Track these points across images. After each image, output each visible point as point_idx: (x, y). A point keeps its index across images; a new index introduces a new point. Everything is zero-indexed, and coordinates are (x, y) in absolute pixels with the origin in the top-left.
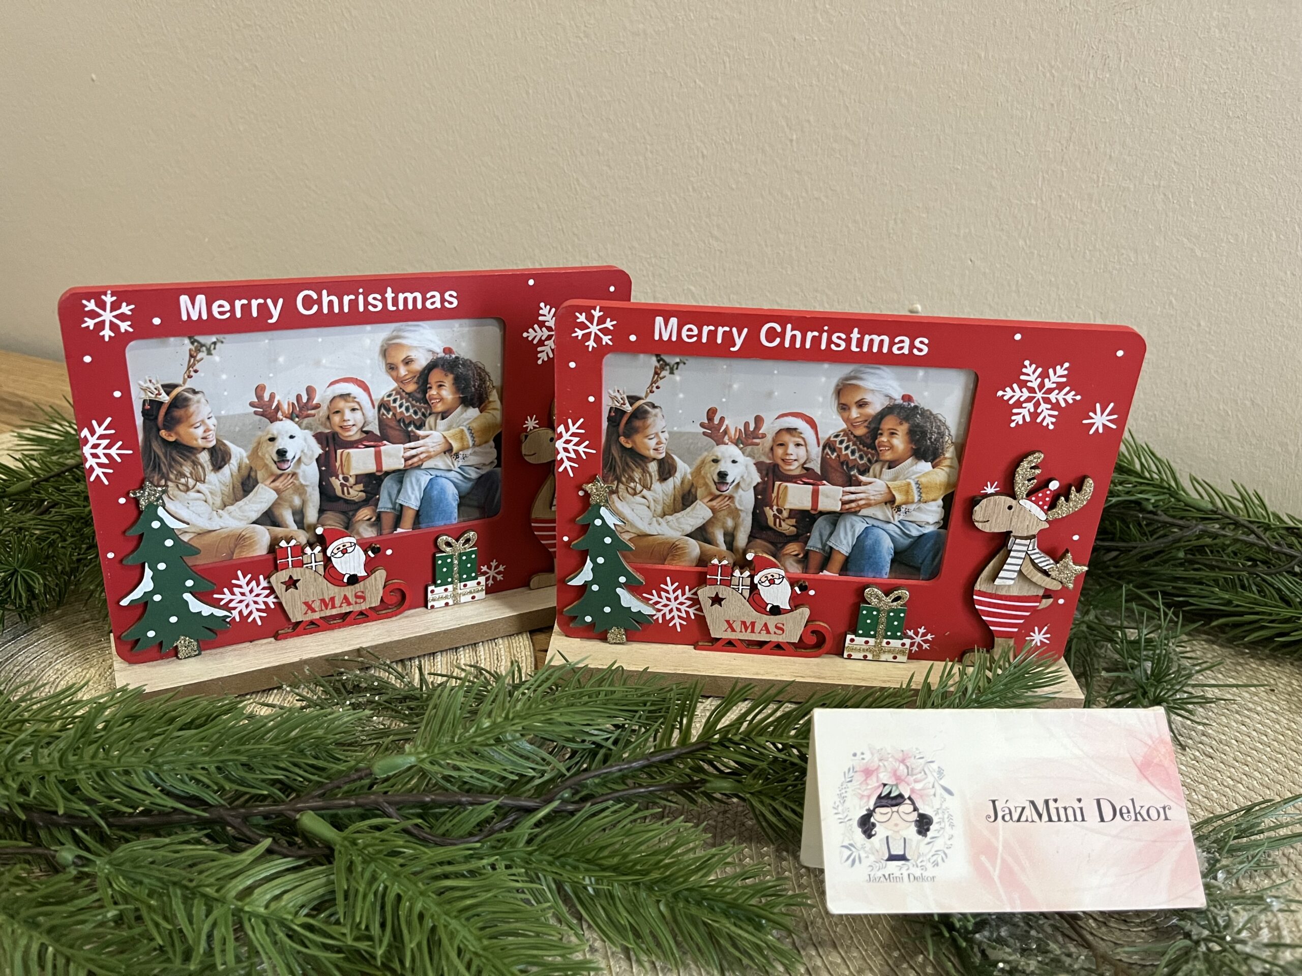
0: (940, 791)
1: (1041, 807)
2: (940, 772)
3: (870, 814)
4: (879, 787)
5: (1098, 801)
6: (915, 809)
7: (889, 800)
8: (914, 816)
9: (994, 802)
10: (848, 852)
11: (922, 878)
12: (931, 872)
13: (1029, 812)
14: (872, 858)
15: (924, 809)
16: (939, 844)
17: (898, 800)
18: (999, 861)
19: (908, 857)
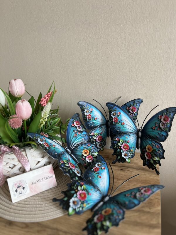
0: (25, 183)
1: (38, 181)
2: (25, 181)
3: (17, 189)
5: (45, 178)
6: (22, 187)
7: (19, 187)
8: (22, 188)
9: (32, 183)
11: (24, 195)
12: (25, 193)
13: (37, 182)
15: (24, 186)
16: (26, 190)
17: (20, 186)
18: (33, 189)
19: (22, 193)
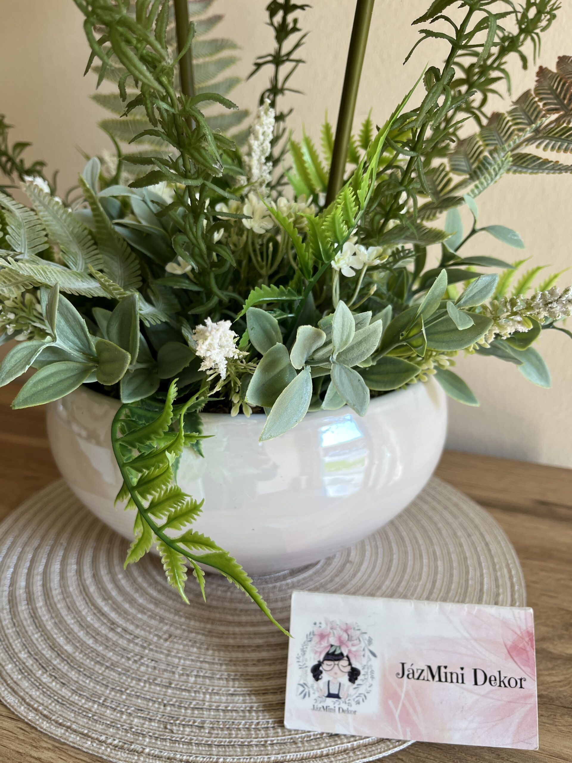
0: (368, 653)
2: (370, 641)
3: (320, 664)
4: (327, 647)
5: (475, 671)
6: (350, 664)
7: (334, 656)
8: (348, 669)
9: (403, 664)
10: (301, 689)
11: (349, 711)
12: (354, 707)
13: (426, 674)
14: (317, 694)
15: (355, 665)
16: (362, 690)
17: (340, 657)
18: (400, 705)
19: (341, 696)
